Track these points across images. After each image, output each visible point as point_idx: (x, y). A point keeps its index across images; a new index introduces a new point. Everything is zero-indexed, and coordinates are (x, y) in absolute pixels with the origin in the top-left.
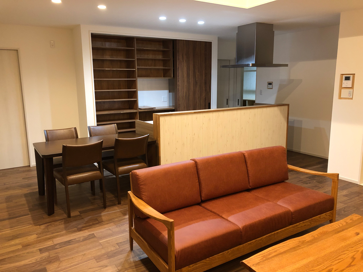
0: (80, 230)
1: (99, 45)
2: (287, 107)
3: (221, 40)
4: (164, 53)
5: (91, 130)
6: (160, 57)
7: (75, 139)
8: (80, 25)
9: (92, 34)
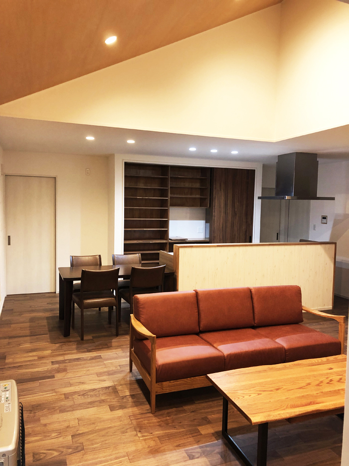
0: (89, 351)
1: (133, 172)
2: (334, 245)
3: (265, 167)
4: (202, 181)
5: (115, 258)
6: (198, 185)
7: (98, 267)
8: (114, 154)
9: (125, 163)
